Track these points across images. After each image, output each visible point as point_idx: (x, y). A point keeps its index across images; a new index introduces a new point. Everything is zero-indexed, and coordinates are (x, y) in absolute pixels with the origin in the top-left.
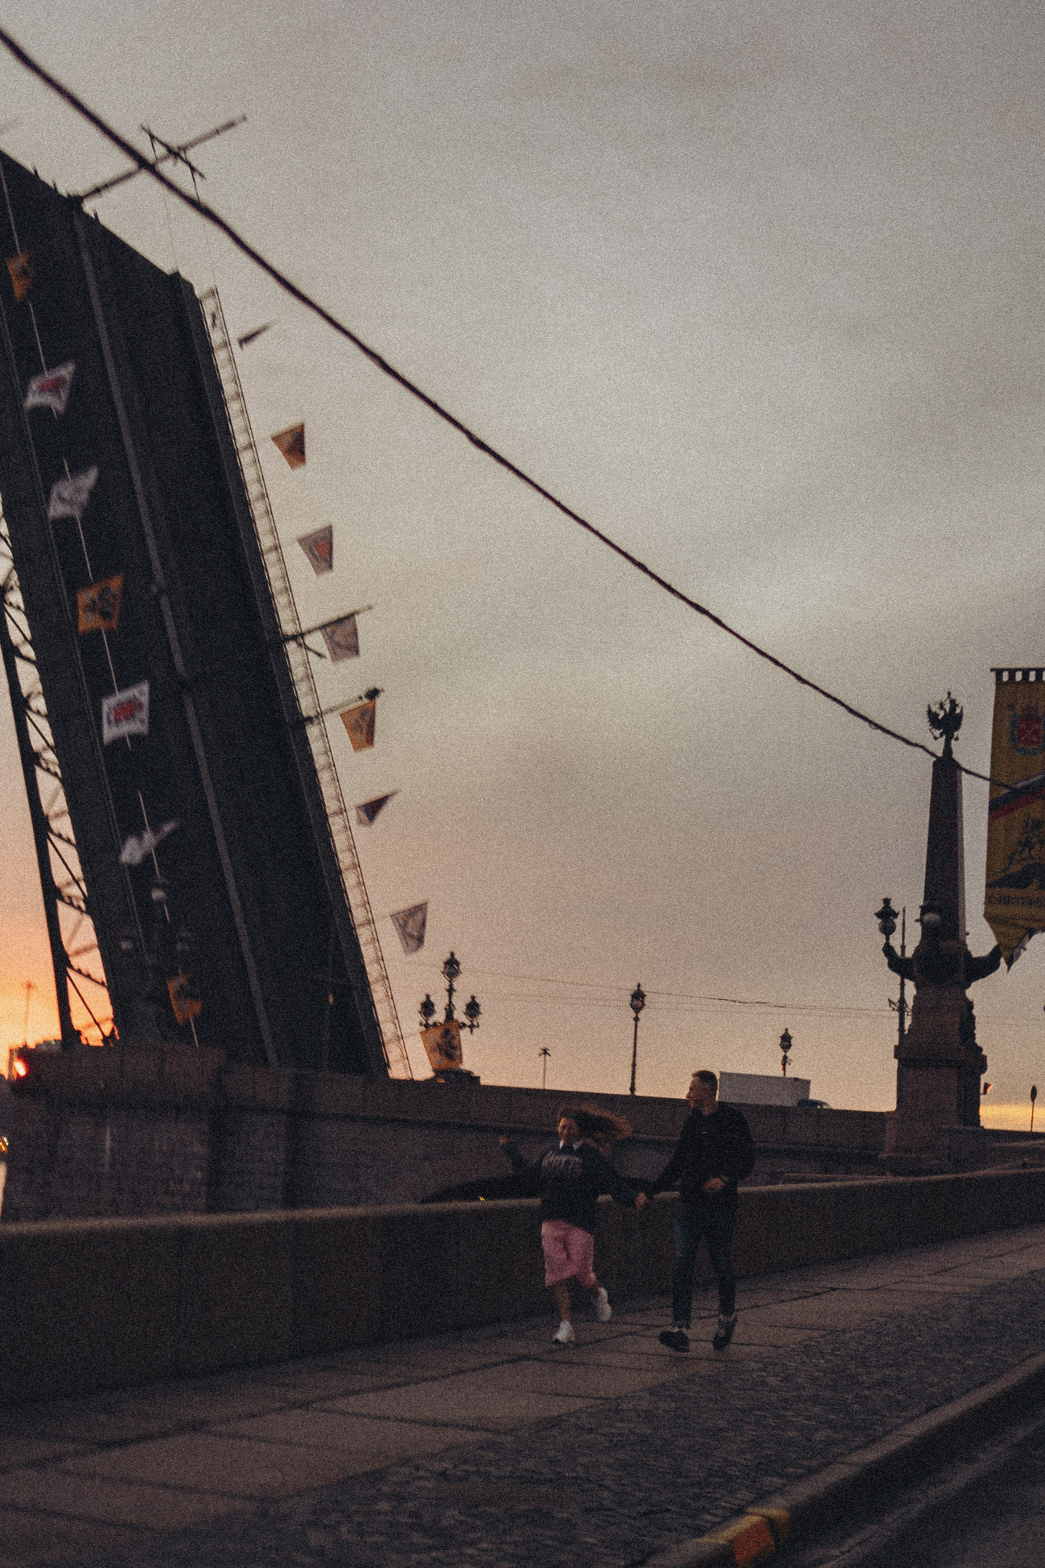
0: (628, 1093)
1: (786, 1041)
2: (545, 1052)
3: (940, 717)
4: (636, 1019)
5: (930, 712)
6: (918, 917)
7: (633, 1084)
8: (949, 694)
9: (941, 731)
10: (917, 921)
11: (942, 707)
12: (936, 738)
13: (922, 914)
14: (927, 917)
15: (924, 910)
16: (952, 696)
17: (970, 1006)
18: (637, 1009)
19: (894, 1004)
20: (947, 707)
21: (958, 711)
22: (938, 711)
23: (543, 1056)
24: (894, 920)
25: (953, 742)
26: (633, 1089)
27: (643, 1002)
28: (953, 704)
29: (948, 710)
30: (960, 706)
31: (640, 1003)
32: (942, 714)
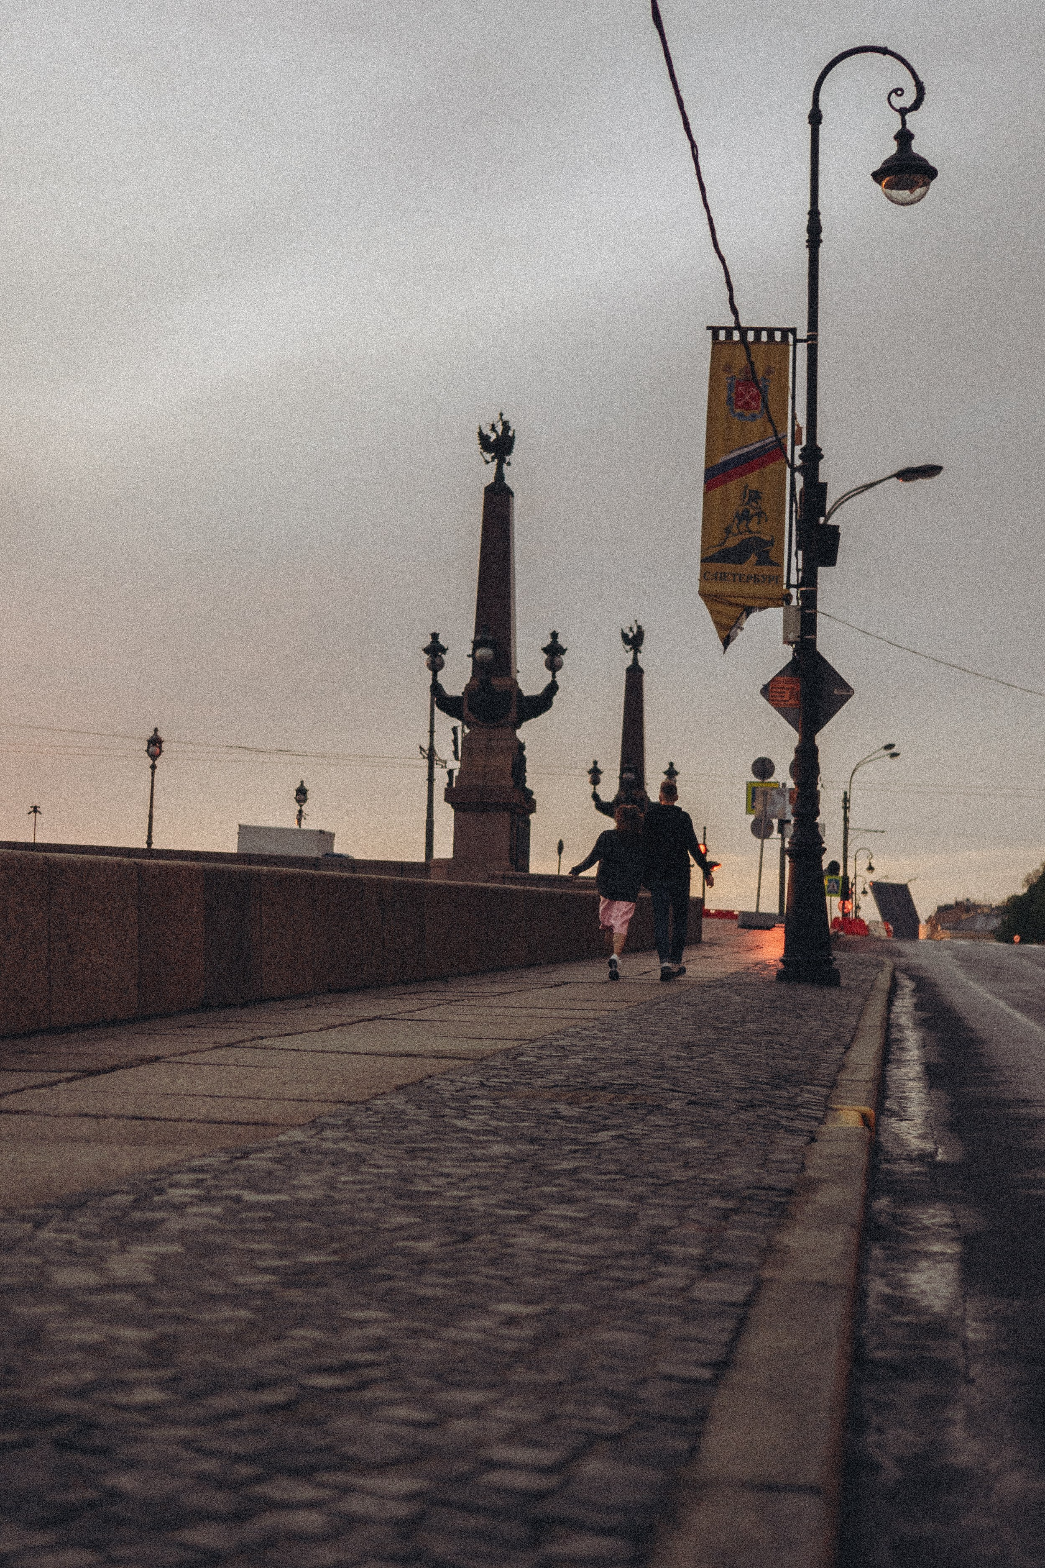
0: (145, 846)
1: (302, 794)
2: (35, 809)
3: (492, 440)
4: (153, 767)
5: (481, 434)
6: (470, 652)
7: (150, 836)
8: (501, 415)
9: (493, 454)
10: (469, 656)
11: (493, 428)
12: (487, 462)
13: (474, 650)
14: (479, 653)
15: (477, 645)
16: (505, 418)
17: (521, 747)
18: (154, 757)
19: (424, 751)
20: (499, 429)
21: (510, 433)
22: (490, 433)
23: (33, 814)
24: (443, 655)
25: (505, 466)
26: (149, 843)
27: (160, 748)
28: (506, 426)
29: (500, 433)
30: (512, 428)
31: (158, 750)
32: (493, 437)
